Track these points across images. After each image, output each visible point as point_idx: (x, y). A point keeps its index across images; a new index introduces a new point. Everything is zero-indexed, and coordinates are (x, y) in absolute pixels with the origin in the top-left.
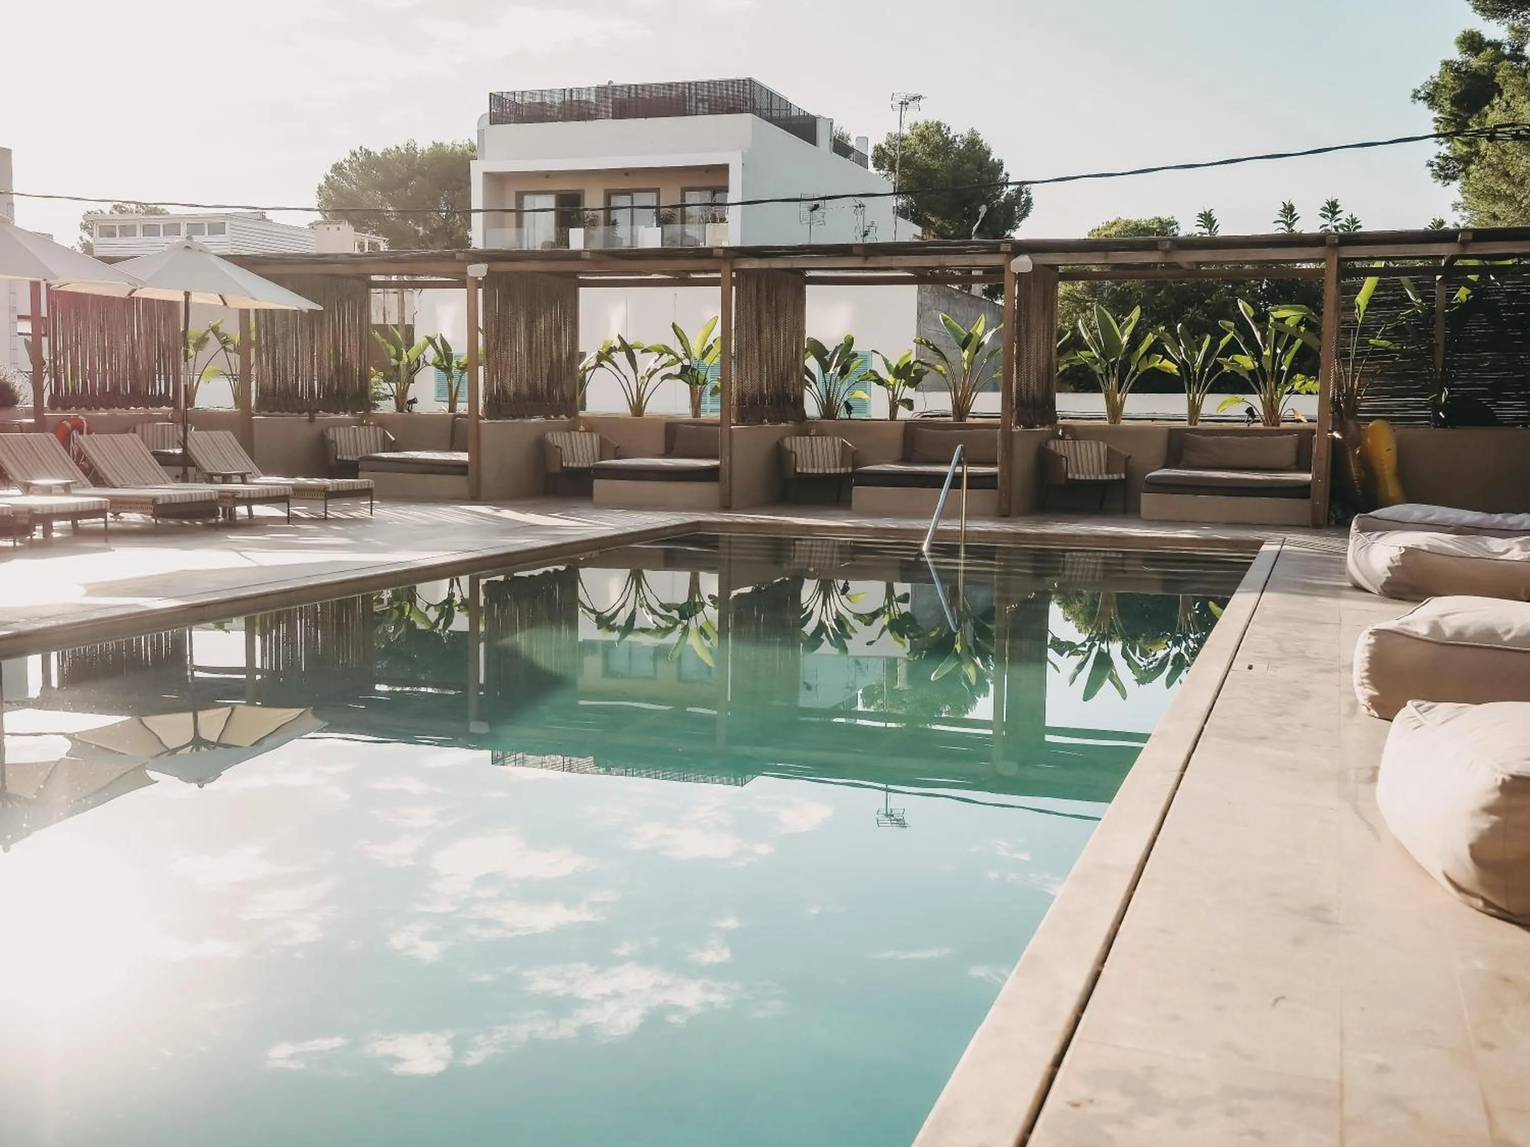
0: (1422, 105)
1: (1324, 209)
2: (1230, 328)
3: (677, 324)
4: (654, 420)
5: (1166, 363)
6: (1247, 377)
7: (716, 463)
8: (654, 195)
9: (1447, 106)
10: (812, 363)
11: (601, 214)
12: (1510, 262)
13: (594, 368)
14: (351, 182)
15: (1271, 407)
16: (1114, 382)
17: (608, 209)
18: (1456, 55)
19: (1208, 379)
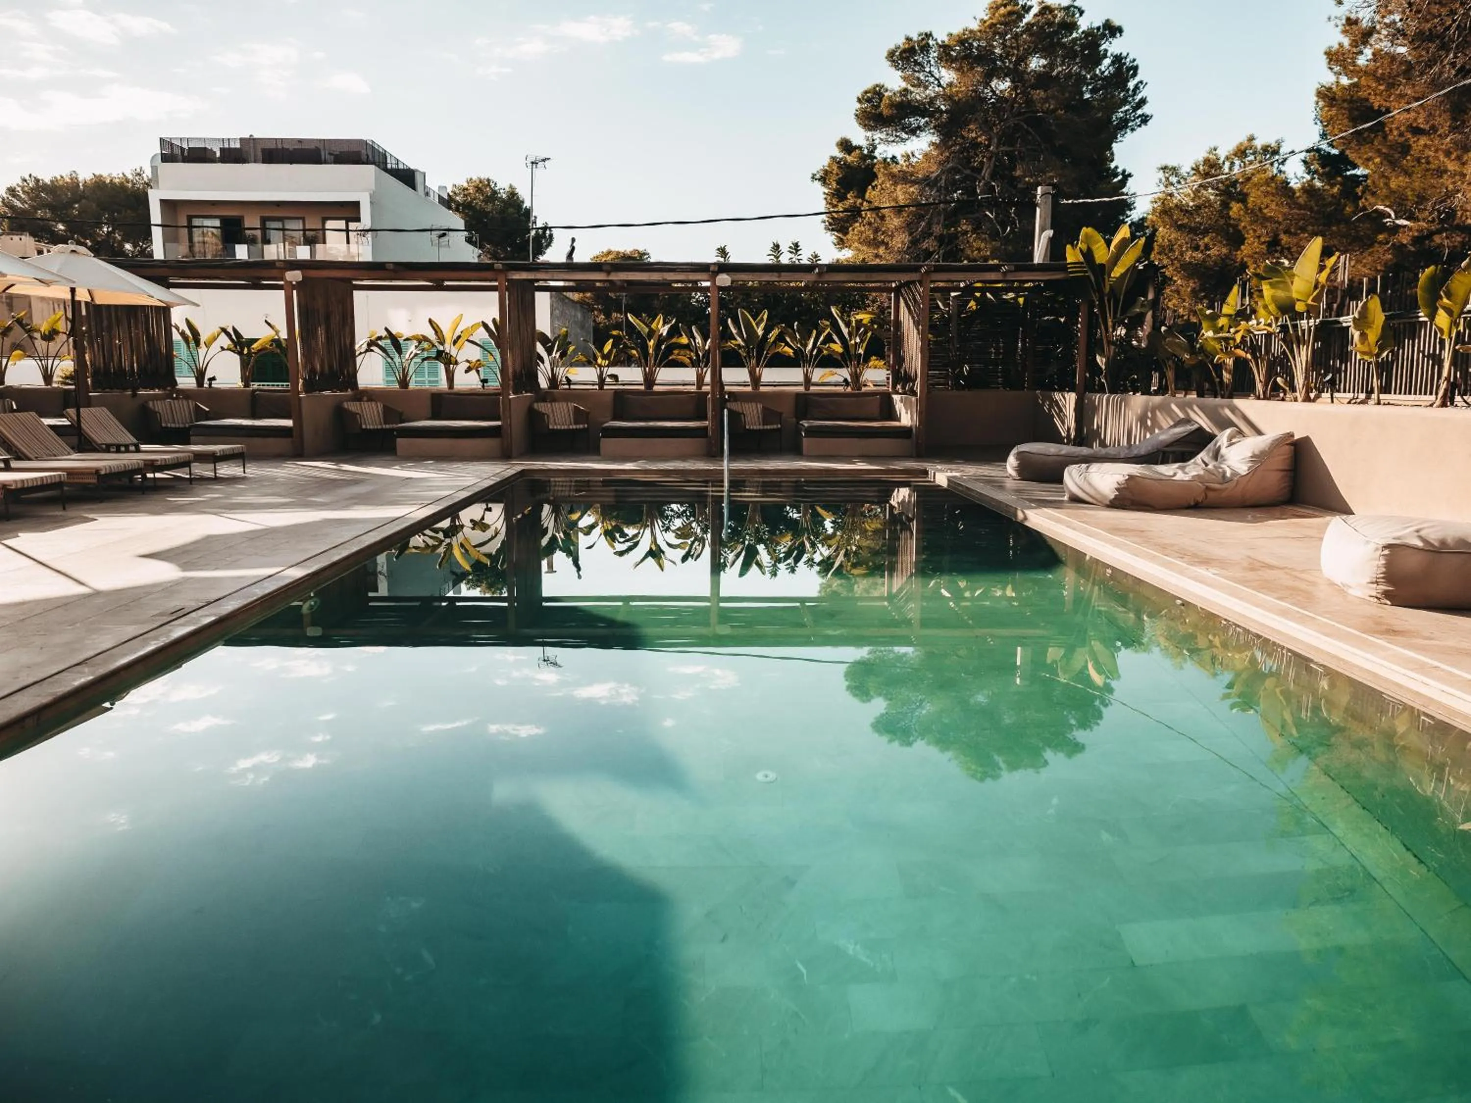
0: (818, 184)
1: (790, 247)
2: (827, 326)
3: (433, 319)
4: (419, 392)
5: (787, 349)
6: (840, 358)
7: (499, 423)
8: (301, 221)
9: (834, 185)
10: (540, 349)
11: (258, 233)
12: (1000, 285)
13: (367, 351)
14: (23, 202)
15: (856, 377)
16: (754, 361)
17: (264, 229)
18: (838, 153)
19: (815, 360)
